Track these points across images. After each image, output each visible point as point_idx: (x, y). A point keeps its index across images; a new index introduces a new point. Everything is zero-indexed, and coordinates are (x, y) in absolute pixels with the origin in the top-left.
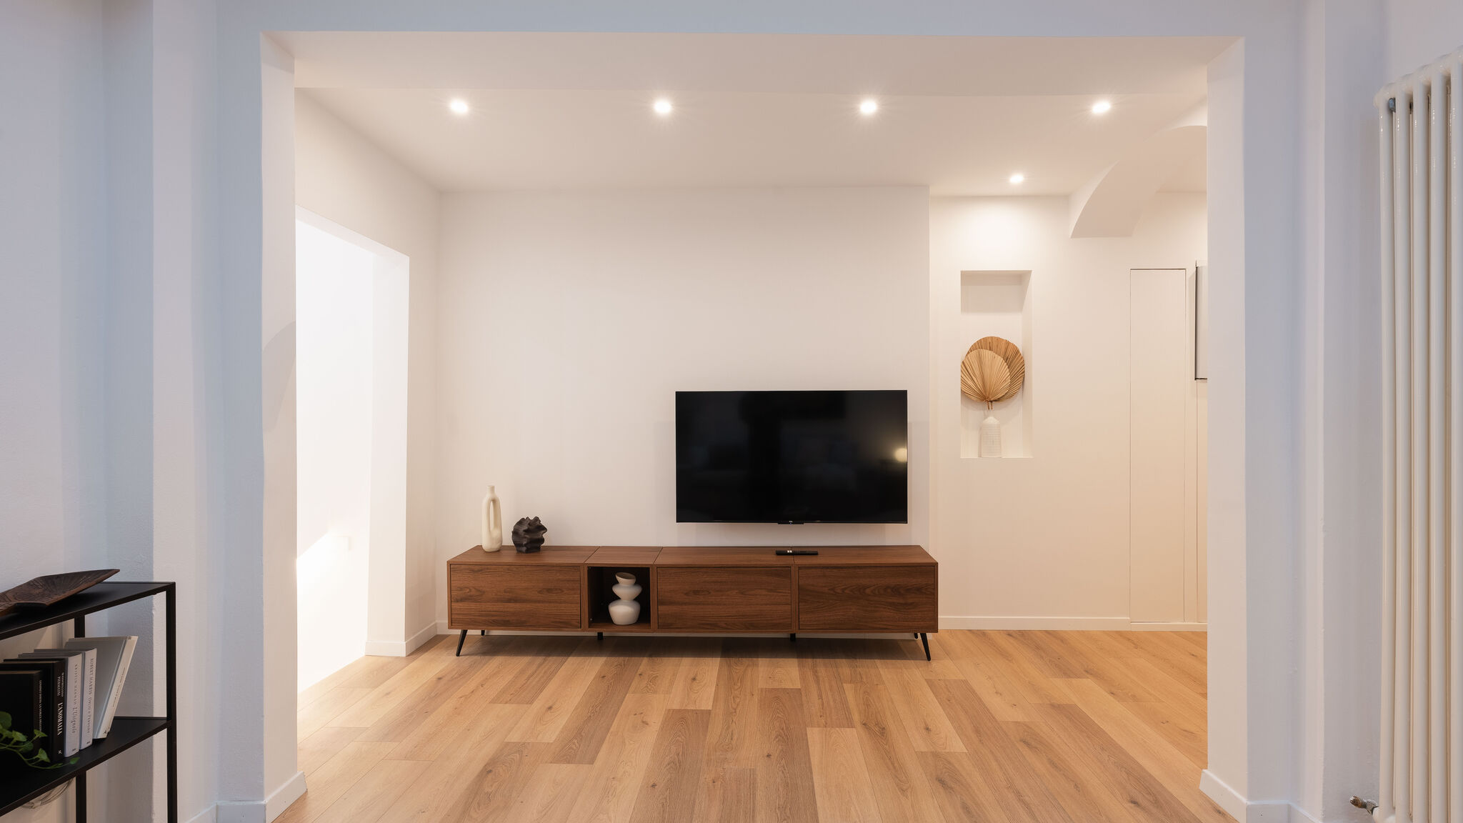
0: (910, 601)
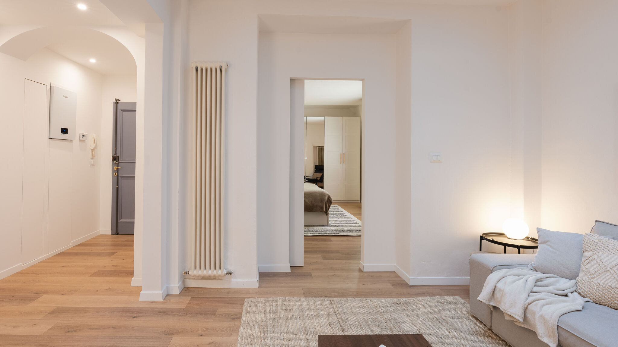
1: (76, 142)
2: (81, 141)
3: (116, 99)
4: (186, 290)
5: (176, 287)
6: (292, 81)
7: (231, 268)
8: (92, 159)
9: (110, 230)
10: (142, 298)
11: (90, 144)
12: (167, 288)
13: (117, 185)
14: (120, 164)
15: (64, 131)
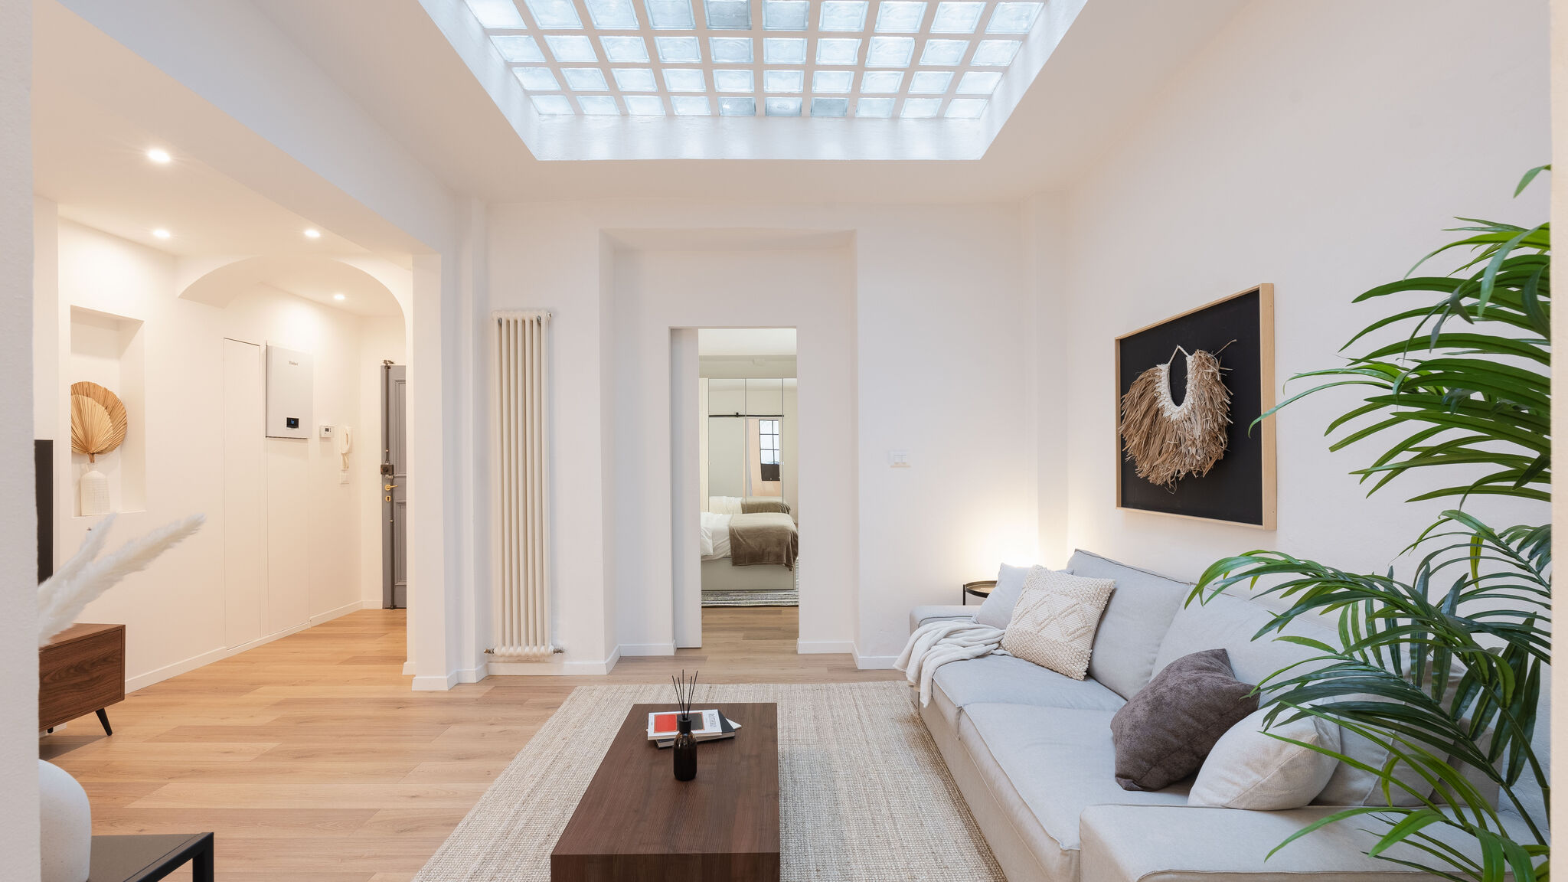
0: (95, 676)
1: (314, 442)
2: (322, 439)
3: (385, 362)
4: (489, 678)
5: (471, 673)
6: (673, 331)
7: (561, 644)
8: (344, 471)
9: (381, 600)
10: (415, 687)
11: (340, 445)
12: (458, 674)
13: (392, 518)
14: (395, 479)
15: (293, 423)
